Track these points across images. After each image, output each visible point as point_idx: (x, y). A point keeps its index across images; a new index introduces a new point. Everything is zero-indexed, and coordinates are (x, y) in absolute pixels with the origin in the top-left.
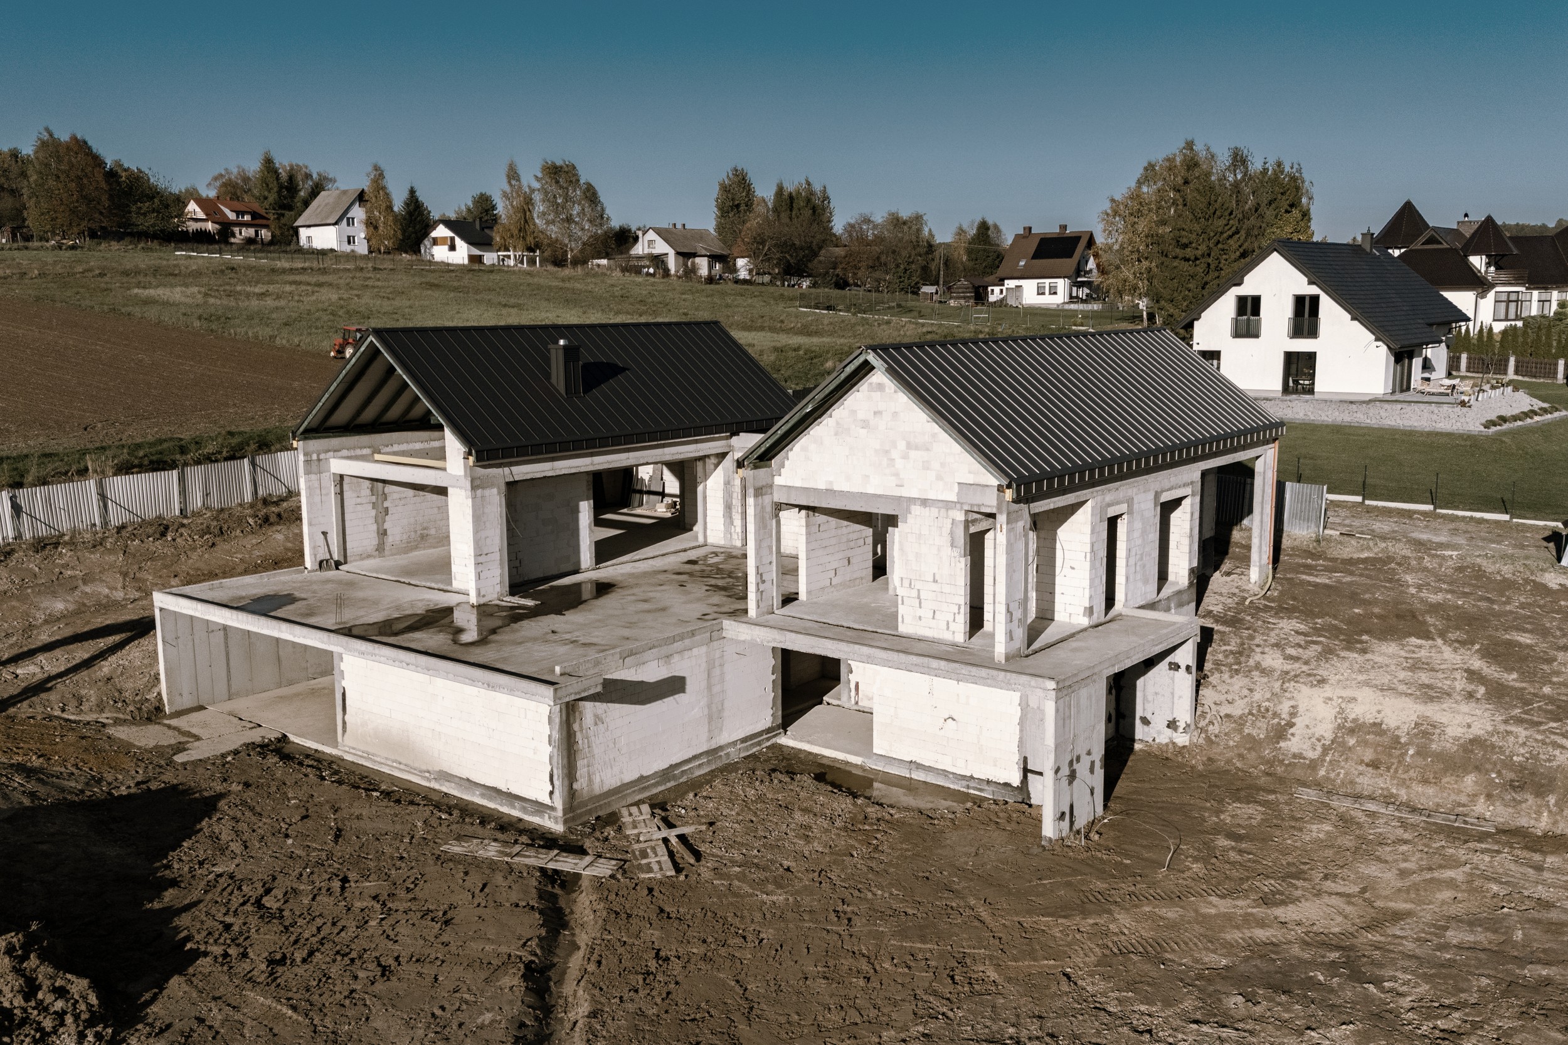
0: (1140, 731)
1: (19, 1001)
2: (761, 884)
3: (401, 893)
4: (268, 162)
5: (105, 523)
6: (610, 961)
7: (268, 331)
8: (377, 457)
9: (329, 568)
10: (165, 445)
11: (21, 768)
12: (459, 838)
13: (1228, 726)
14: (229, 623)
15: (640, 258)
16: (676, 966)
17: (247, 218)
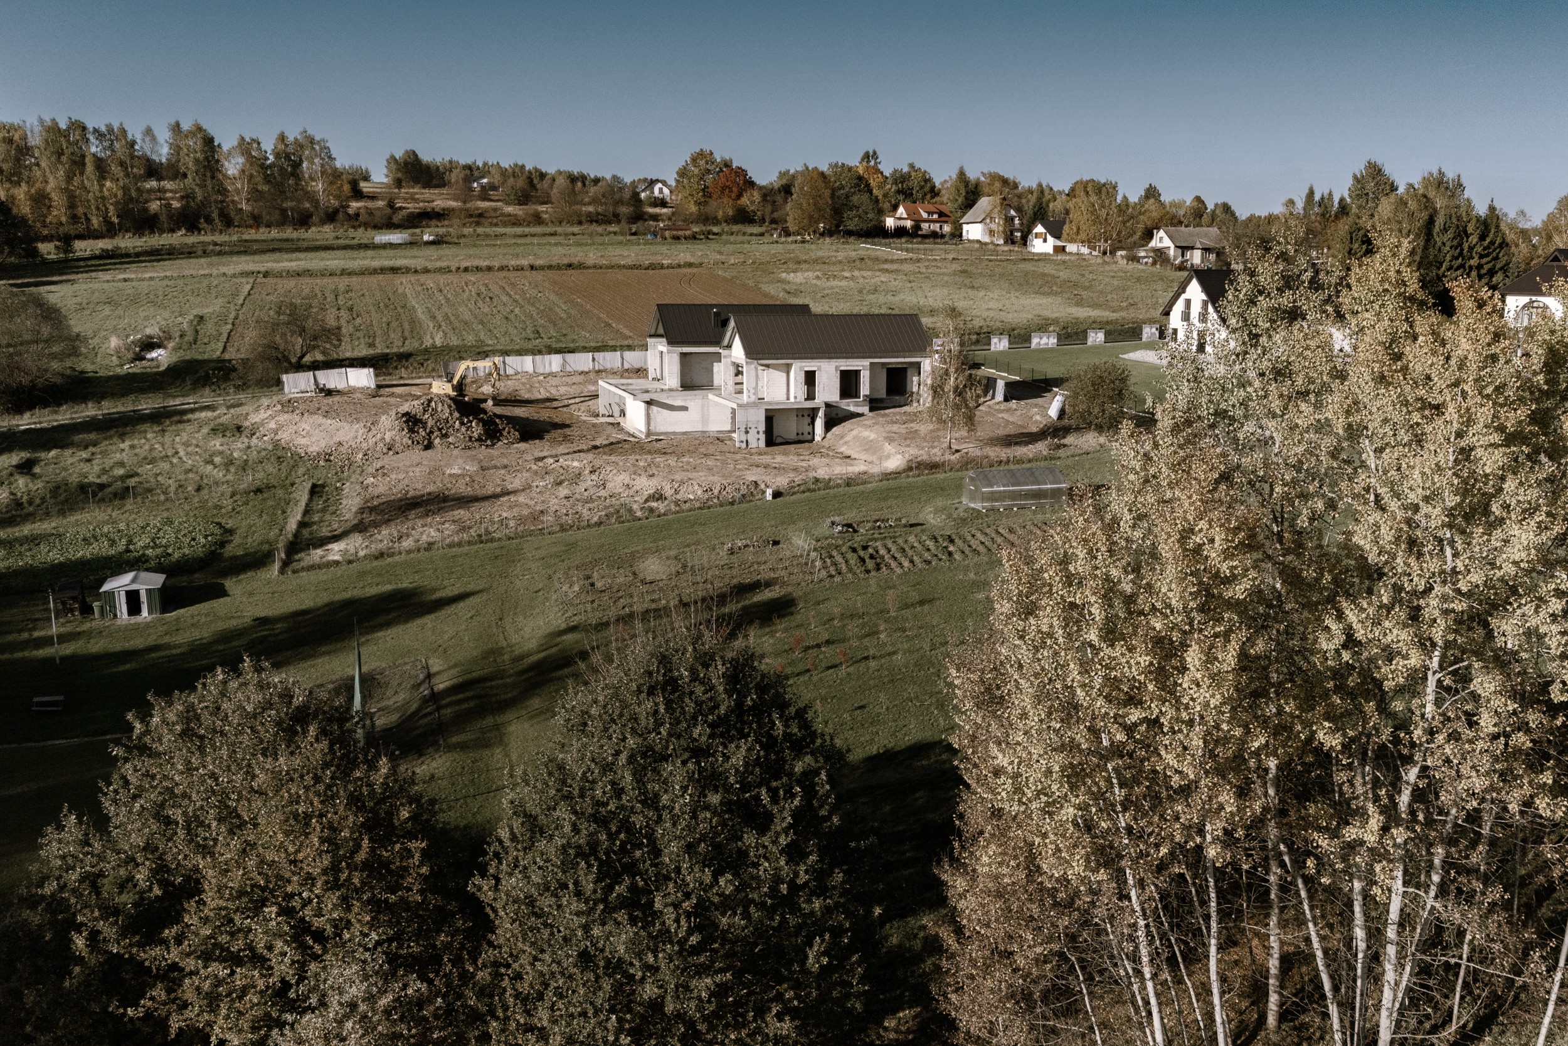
4: (963, 174)
5: (622, 367)
17: (935, 216)
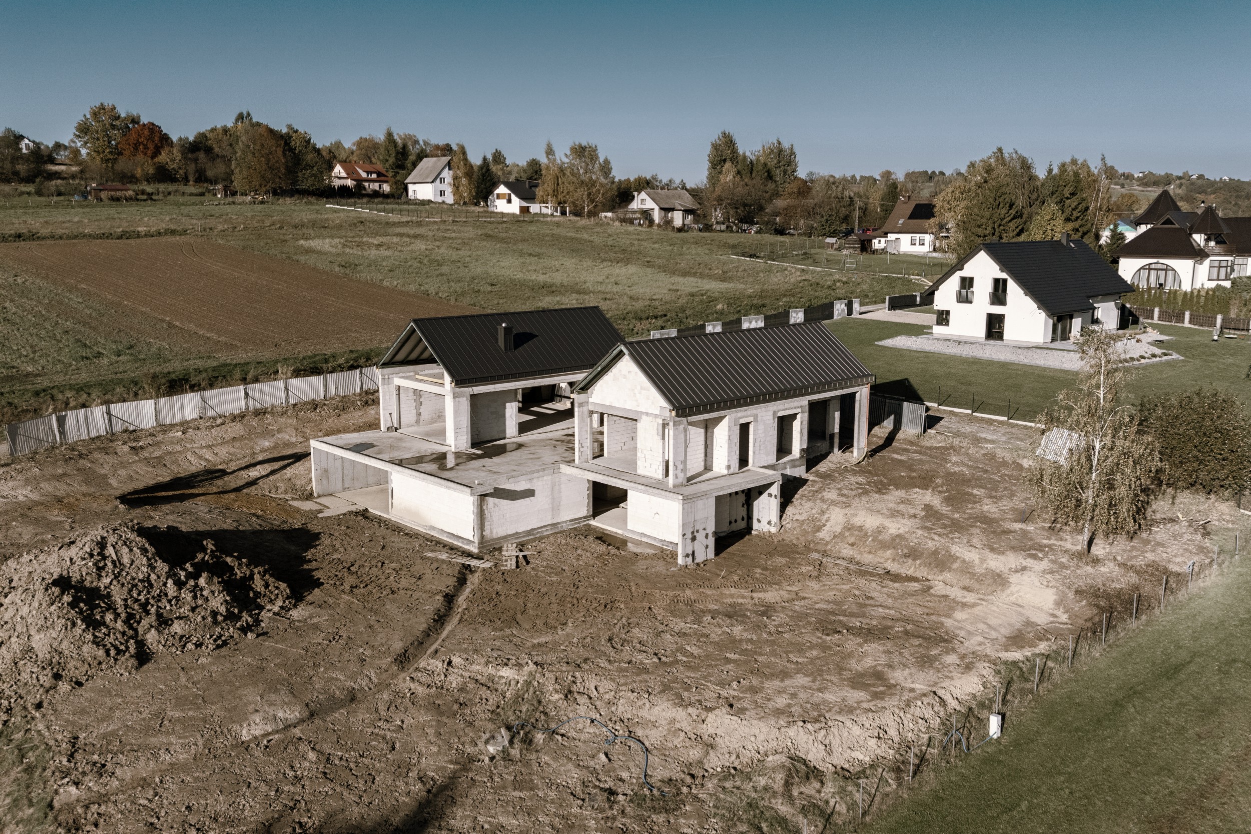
0: (755, 525)
1: (263, 589)
2: (549, 574)
3: (405, 569)
4: (390, 135)
5: (287, 402)
6: (479, 594)
7: (379, 276)
8: (417, 377)
9: (392, 431)
10: (317, 358)
11: (254, 515)
12: (432, 551)
13: (796, 524)
14: (344, 456)
15: (634, 212)
16: (502, 598)
17: (374, 176)
